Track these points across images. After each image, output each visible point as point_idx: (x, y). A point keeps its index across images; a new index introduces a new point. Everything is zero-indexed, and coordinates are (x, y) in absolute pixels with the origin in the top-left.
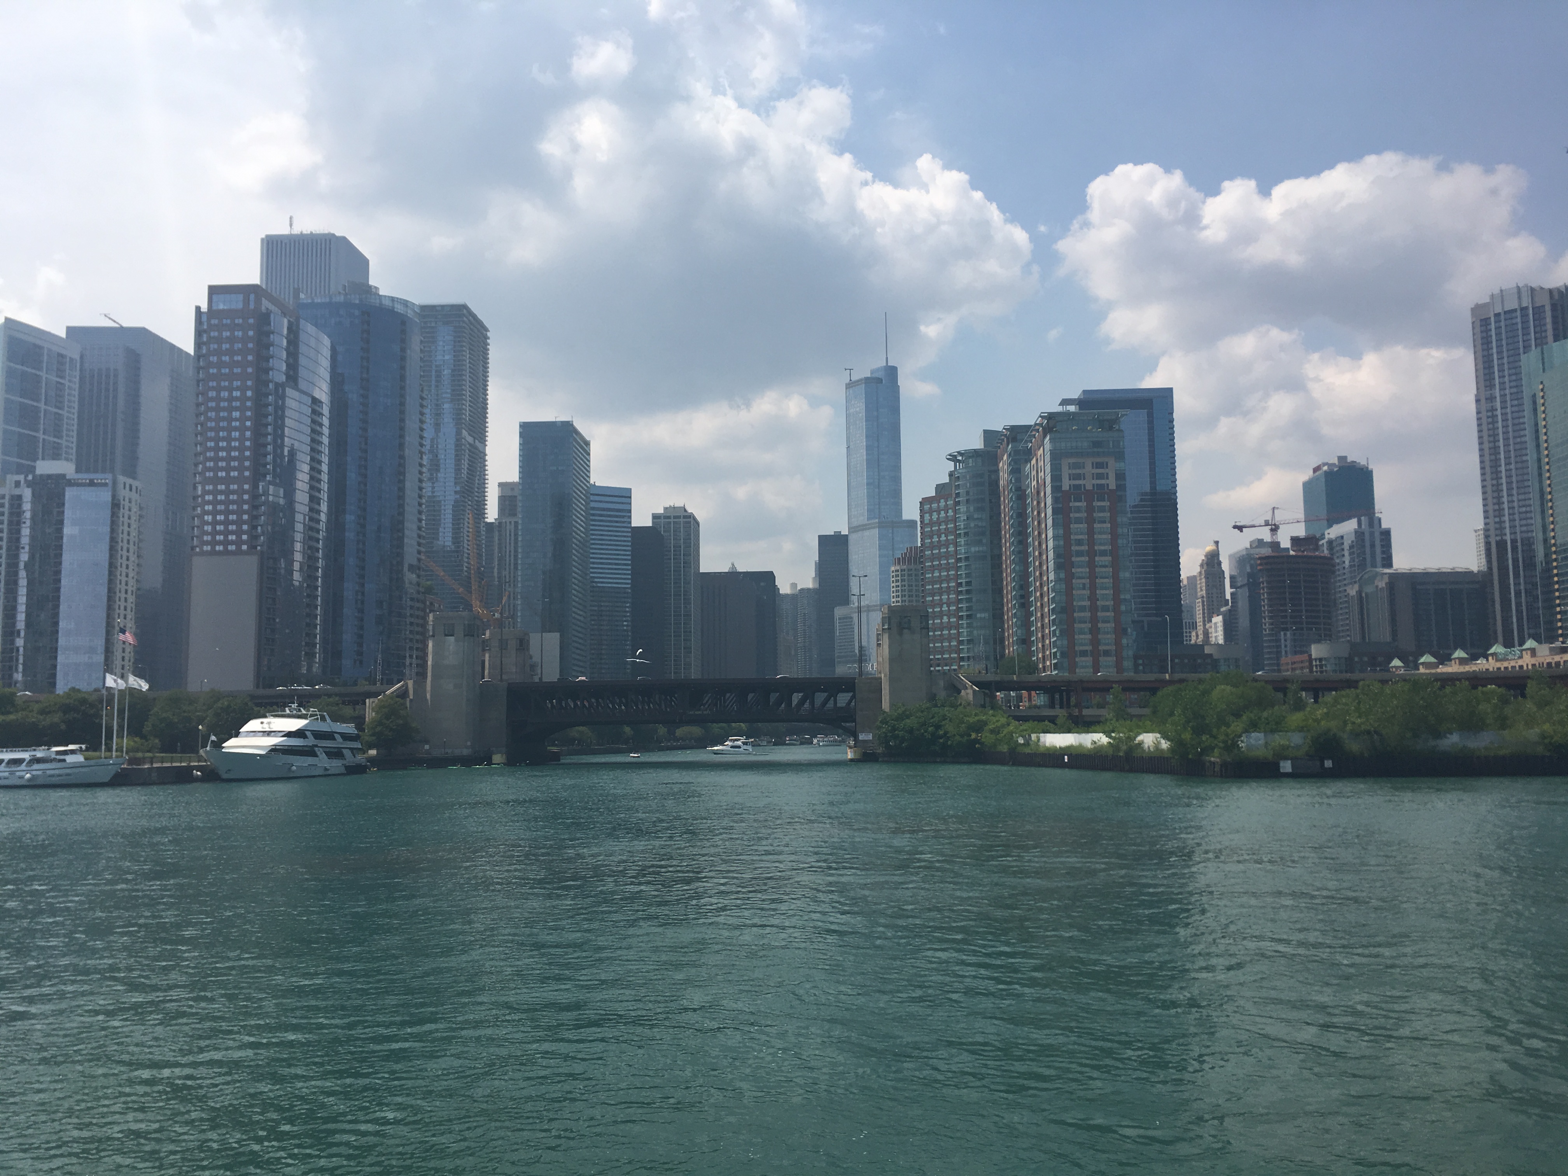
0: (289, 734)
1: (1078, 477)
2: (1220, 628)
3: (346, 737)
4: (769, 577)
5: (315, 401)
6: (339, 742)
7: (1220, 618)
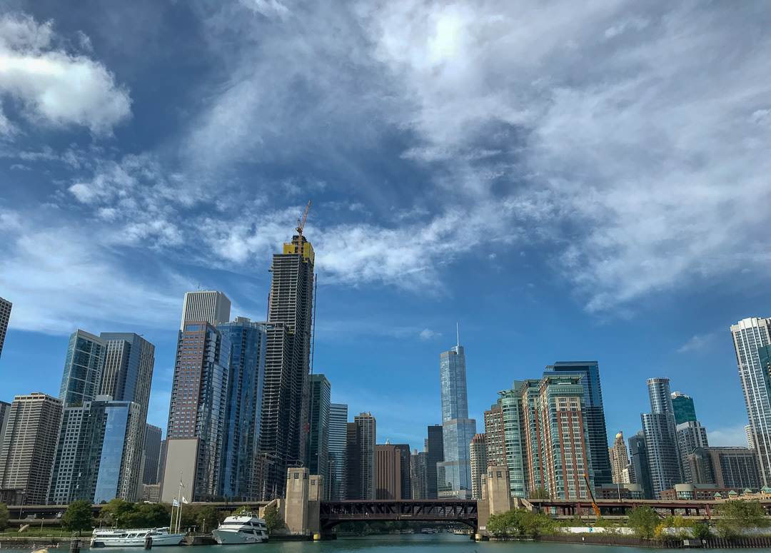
0: (244, 524)
1: (563, 405)
2: (627, 475)
3: (262, 525)
4: (406, 447)
5: (225, 369)
6: (260, 528)
7: (626, 470)
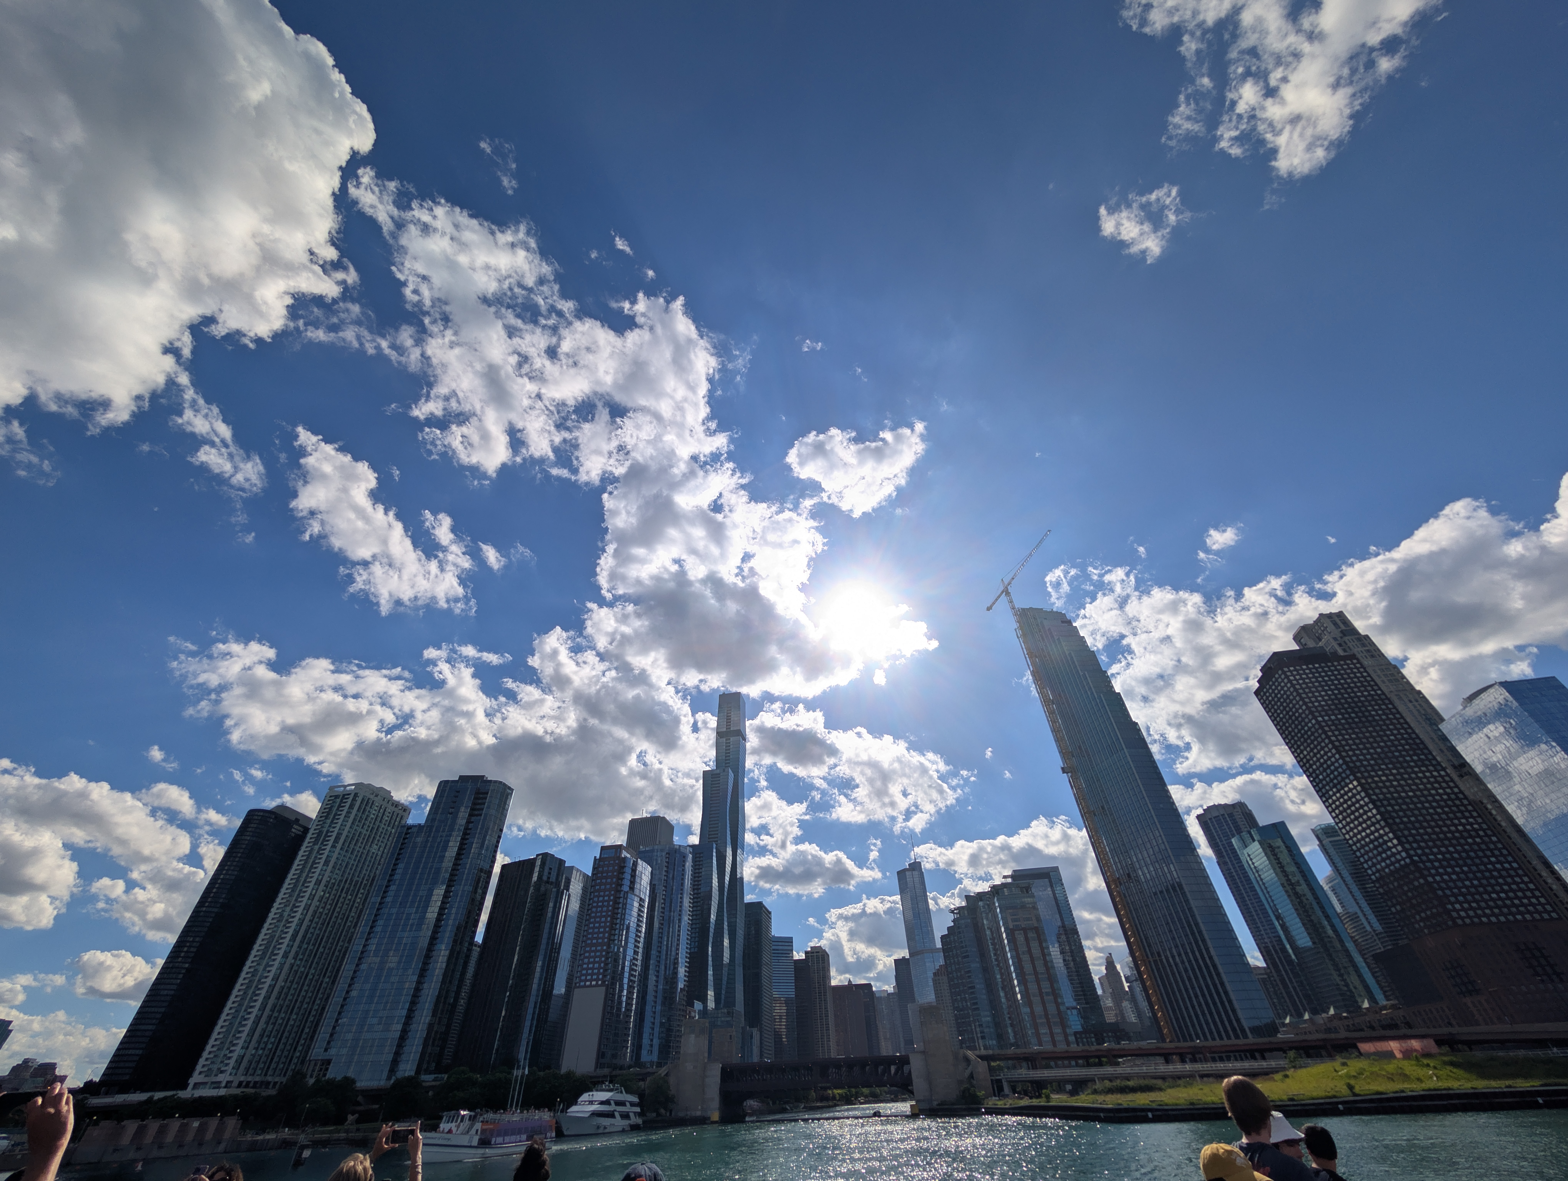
0: (602, 1103)
1: (1016, 920)
3: (632, 1104)
5: (642, 900)
6: (627, 1108)
